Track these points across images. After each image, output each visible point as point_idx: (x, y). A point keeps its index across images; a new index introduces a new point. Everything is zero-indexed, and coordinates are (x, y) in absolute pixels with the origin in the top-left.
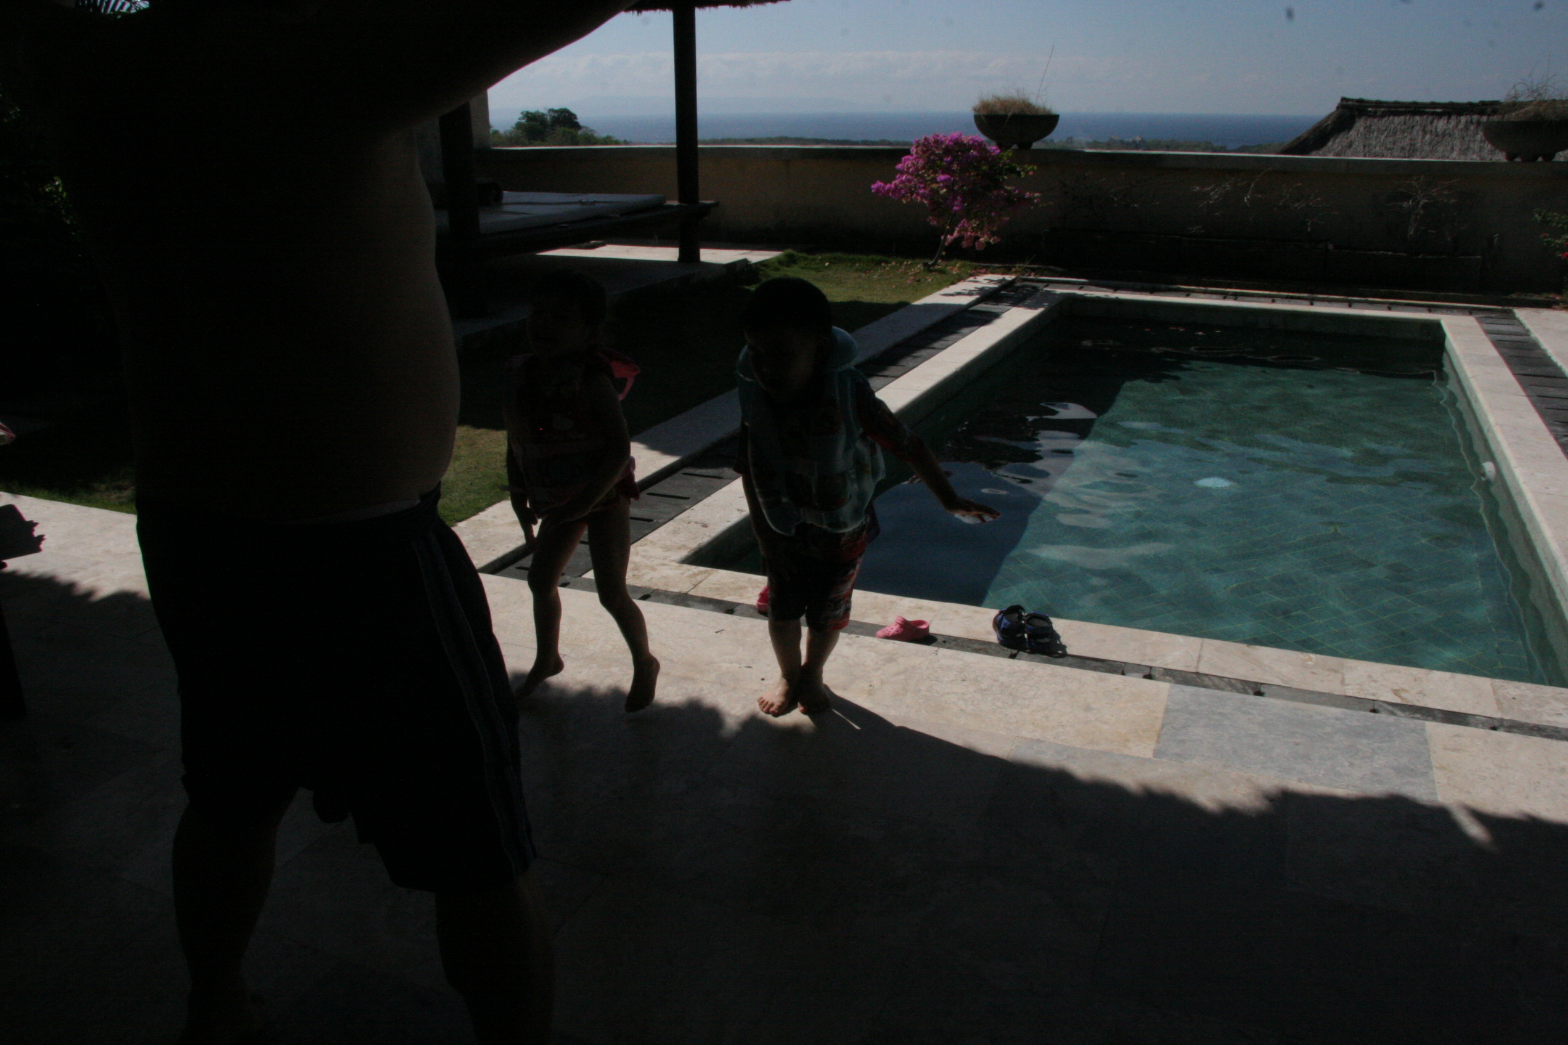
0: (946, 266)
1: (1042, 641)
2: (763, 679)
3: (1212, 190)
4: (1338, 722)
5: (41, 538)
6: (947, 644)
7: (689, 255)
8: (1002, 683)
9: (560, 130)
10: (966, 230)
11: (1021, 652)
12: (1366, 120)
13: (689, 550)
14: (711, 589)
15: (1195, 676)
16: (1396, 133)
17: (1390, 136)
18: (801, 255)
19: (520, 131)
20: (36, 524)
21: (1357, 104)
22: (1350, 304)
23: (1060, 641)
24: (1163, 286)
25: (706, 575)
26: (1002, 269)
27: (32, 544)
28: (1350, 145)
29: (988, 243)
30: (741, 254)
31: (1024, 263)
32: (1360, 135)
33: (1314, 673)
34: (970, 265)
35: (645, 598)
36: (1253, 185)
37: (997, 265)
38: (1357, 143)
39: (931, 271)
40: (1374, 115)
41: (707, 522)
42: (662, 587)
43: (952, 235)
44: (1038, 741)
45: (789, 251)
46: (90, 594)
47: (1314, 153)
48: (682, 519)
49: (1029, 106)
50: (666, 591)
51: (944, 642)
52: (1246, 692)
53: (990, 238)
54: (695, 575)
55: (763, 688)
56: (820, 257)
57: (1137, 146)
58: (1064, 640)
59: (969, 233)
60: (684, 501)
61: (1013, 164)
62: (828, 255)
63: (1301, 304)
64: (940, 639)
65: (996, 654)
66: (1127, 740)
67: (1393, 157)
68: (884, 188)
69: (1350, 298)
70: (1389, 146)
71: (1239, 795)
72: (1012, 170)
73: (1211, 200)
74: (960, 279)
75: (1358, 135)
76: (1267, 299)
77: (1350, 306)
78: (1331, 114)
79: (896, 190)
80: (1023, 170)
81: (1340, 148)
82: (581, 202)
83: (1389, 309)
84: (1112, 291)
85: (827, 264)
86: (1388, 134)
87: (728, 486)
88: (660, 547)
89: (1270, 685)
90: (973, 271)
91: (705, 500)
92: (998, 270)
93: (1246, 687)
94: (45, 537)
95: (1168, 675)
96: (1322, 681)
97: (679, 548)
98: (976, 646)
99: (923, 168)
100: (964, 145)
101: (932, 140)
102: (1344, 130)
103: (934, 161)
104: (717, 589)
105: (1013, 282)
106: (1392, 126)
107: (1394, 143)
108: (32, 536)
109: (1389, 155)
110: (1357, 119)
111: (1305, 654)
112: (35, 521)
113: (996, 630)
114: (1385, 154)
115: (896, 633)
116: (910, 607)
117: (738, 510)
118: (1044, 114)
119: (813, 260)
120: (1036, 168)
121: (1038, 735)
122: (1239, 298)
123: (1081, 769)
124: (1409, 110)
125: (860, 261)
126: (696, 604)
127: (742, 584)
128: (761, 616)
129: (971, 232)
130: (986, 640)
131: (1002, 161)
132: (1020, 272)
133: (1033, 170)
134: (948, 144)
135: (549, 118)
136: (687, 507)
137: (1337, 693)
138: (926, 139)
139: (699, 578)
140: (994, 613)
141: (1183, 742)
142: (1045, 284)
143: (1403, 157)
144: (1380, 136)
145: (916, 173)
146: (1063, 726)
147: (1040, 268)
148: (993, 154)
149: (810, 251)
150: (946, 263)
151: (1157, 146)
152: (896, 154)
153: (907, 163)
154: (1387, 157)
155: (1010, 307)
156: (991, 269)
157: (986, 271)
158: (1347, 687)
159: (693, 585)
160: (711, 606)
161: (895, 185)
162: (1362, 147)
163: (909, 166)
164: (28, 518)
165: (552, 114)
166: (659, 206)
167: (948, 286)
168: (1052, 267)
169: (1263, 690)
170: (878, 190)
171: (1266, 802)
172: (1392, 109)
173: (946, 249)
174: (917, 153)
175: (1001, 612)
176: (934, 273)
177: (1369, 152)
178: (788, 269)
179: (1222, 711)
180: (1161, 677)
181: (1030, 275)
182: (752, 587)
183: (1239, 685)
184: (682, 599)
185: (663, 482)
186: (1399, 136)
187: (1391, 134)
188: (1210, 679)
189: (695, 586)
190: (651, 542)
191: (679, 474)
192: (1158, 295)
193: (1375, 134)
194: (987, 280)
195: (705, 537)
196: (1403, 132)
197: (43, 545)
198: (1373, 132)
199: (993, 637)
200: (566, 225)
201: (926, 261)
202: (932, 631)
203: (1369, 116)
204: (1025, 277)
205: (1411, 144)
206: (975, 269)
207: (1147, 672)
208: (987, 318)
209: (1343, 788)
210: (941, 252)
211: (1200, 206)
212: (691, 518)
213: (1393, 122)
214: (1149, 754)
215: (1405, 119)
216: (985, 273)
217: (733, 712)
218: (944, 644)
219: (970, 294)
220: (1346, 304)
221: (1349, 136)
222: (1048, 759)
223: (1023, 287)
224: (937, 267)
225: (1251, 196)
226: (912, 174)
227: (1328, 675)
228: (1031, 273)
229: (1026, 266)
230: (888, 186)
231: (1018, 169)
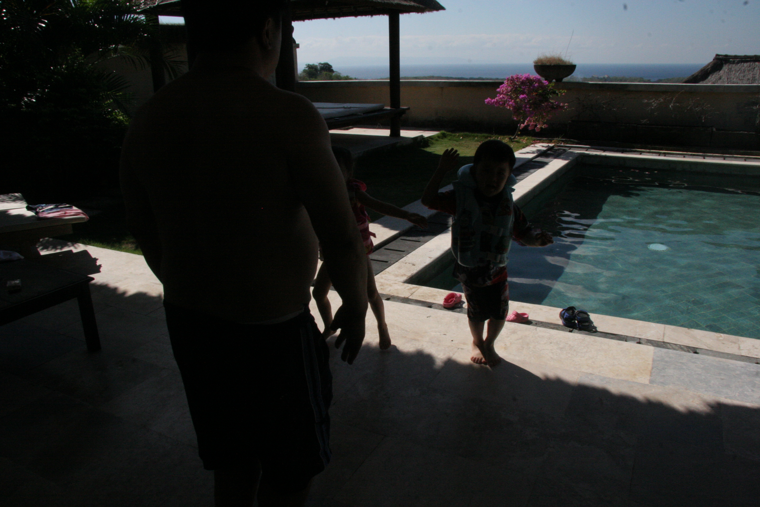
0: (520, 139)
1: (584, 324)
2: (452, 341)
3: (654, 102)
4: (743, 369)
5: (100, 266)
6: (538, 325)
7: (395, 133)
8: (570, 345)
9: (324, 73)
10: (531, 122)
11: (574, 330)
12: (729, 65)
13: (407, 277)
14: (419, 296)
15: (662, 343)
16: (745, 71)
17: (741, 73)
18: (448, 133)
19: (305, 74)
20: (97, 259)
21: (724, 57)
22: (724, 158)
23: (593, 324)
24: (628, 149)
25: (417, 289)
26: (548, 141)
27: (97, 269)
28: (720, 78)
29: (541, 128)
30: (419, 133)
31: (558, 138)
32: (725, 73)
33: (723, 343)
34: (532, 139)
35: (388, 299)
36: (674, 99)
37: (545, 139)
38: (723, 77)
39: (513, 142)
40: (733, 63)
41: (415, 263)
42: (395, 295)
43: (523, 124)
44: (591, 374)
45: (443, 131)
46: (124, 293)
47: (701, 82)
48: (402, 262)
49: (561, 60)
50: (398, 296)
51: (536, 324)
52: (689, 352)
53: (542, 126)
54: (411, 289)
55: (453, 345)
56: (458, 135)
57: (605, 80)
58: (595, 324)
59: (532, 123)
60: (402, 253)
61: (555, 90)
62: (462, 133)
63: (698, 158)
64: (534, 322)
65: (563, 330)
66: (635, 375)
67: (743, 84)
68: (491, 101)
69: (724, 155)
70: (741, 78)
71: (695, 404)
72: (554, 93)
73: (653, 107)
74: (526, 146)
75: (724, 73)
76: (681, 156)
77: (724, 159)
78: (711, 63)
79: (497, 102)
80: (559, 93)
81: (715, 79)
82: (344, 108)
83: (745, 160)
84: (602, 151)
85: (461, 138)
86: (740, 72)
87: (423, 245)
88: (393, 275)
89: (701, 349)
90: (533, 142)
91: (412, 252)
92: (545, 141)
93: (689, 350)
94: (102, 266)
95: (649, 343)
96: (728, 348)
97: (402, 276)
98: (552, 326)
99: (510, 91)
100: (531, 80)
101: (515, 77)
102: (717, 71)
103: (516, 88)
104: (423, 296)
105: (553, 147)
106: (743, 68)
107: (744, 77)
108: (96, 265)
109: (741, 83)
110: (724, 65)
111: (718, 334)
112: (97, 258)
113: (561, 319)
114: (739, 83)
115: (513, 319)
116: (517, 306)
117: (429, 257)
118: (569, 64)
119: (454, 136)
120: (566, 91)
121: (590, 371)
122: (667, 155)
123: (614, 389)
124: (752, 59)
125: (477, 136)
126: (413, 303)
127: (434, 294)
128: (445, 309)
129: (533, 123)
130: (557, 324)
131: (549, 88)
132: (556, 142)
133: (564, 92)
134: (524, 80)
135: (319, 67)
136: (404, 256)
137: (736, 354)
138: (512, 77)
139: (413, 290)
140: (560, 310)
141: (664, 376)
142: (569, 148)
143: (748, 84)
144: (736, 73)
145: (506, 94)
146: (602, 367)
147: (566, 140)
148: (545, 85)
149: (453, 131)
150: (520, 137)
151: (616, 80)
152: (496, 84)
153: (502, 89)
154: (740, 84)
155: (553, 159)
156: (542, 141)
157: (540, 142)
158: (741, 351)
159: (411, 293)
160: (420, 304)
161: (497, 100)
162: (726, 79)
163: (504, 90)
164: (93, 256)
165: (321, 65)
166: (381, 109)
167: (521, 149)
168: (572, 140)
169: (698, 351)
170: (488, 102)
171: (709, 408)
172: (743, 60)
173: (520, 131)
174: (507, 84)
175: (563, 310)
176: (514, 143)
177: (730, 81)
178: (442, 140)
179: (682, 361)
180: (646, 343)
181: (561, 144)
182: (440, 295)
183: (685, 349)
184: (406, 300)
185: (391, 243)
186: (746, 73)
187: (742, 72)
188: (670, 345)
189: (412, 294)
190: (388, 272)
191: (399, 239)
192: (626, 154)
193: (734, 72)
194: (541, 146)
195: (414, 270)
196: (749, 71)
197: (101, 269)
198: (732, 72)
199: (560, 322)
200: (338, 118)
201: (510, 137)
202: (530, 318)
203: (731, 63)
204: (559, 145)
205: (753, 77)
206: (534, 140)
207: (638, 341)
208: (542, 165)
209: (749, 403)
210: (518, 132)
211: (647, 110)
212: (407, 261)
213: (743, 66)
214: (647, 382)
215: (750, 64)
216: (539, 143)
217: (439, 357)
218: (536, 325)
219: (533, 153)
220: (722, 158)
221: (719, 73)
222: (597, 383)
223: (559, 150)
224: (515, 140)
225: (673, 105)
226: (504, 94)
227: (731, 345)
228: (561, 142)
229: (560, 139)
230: (493, 101)
231: (557, 92)
